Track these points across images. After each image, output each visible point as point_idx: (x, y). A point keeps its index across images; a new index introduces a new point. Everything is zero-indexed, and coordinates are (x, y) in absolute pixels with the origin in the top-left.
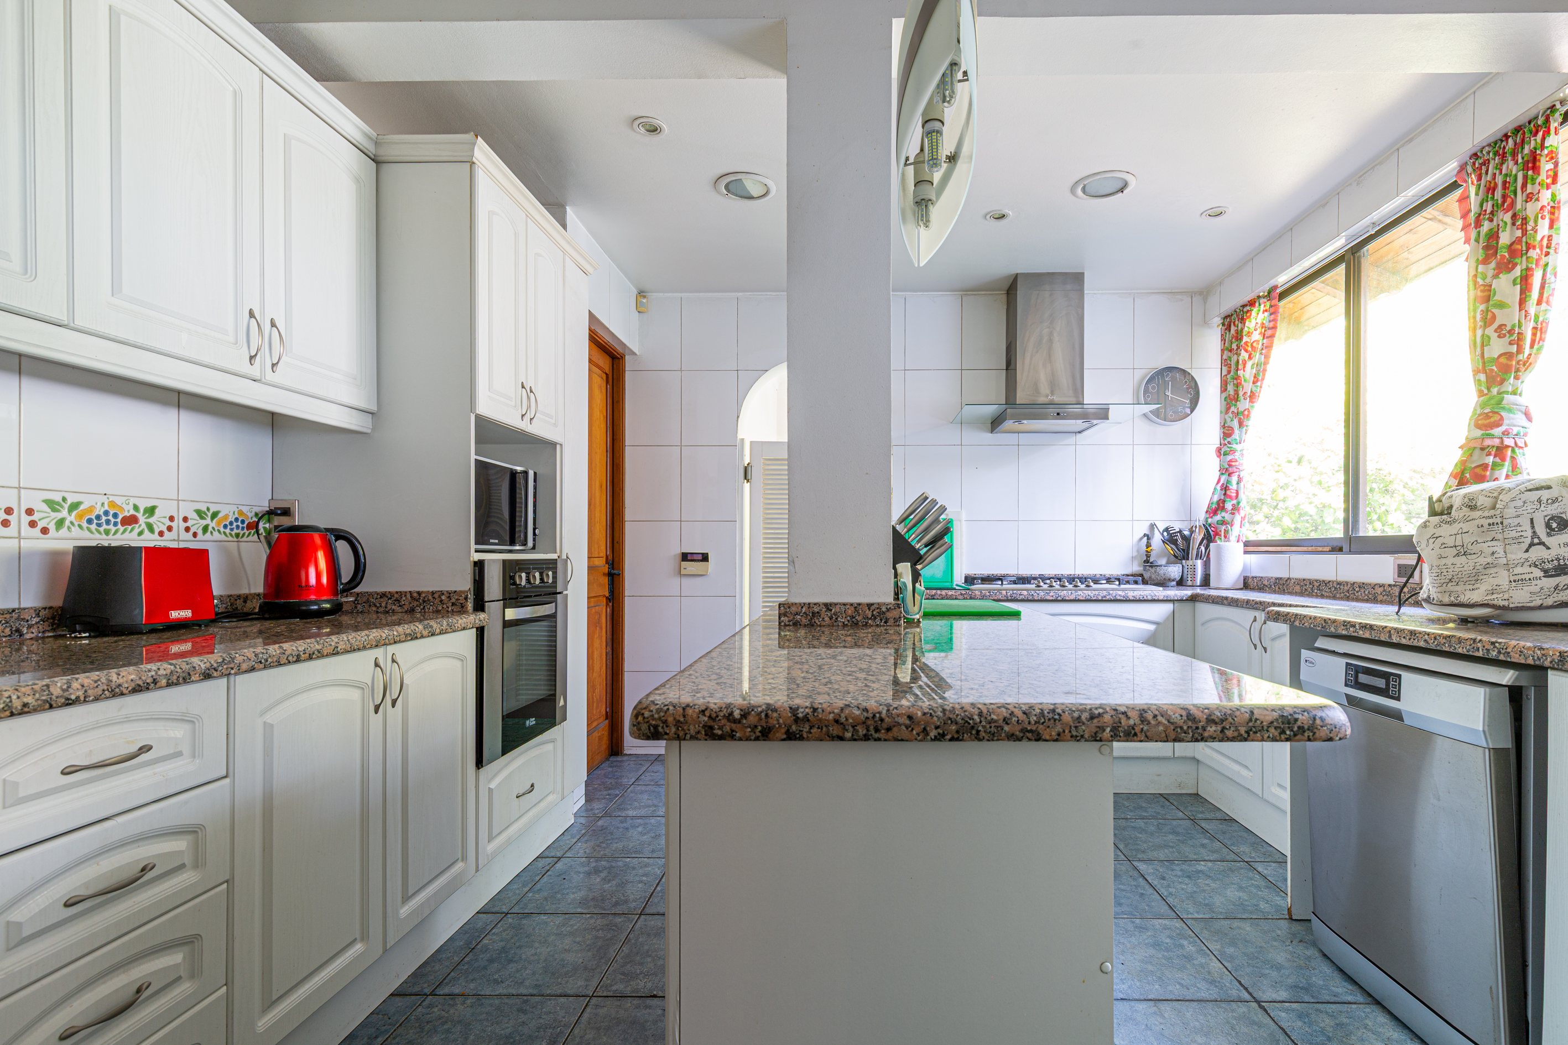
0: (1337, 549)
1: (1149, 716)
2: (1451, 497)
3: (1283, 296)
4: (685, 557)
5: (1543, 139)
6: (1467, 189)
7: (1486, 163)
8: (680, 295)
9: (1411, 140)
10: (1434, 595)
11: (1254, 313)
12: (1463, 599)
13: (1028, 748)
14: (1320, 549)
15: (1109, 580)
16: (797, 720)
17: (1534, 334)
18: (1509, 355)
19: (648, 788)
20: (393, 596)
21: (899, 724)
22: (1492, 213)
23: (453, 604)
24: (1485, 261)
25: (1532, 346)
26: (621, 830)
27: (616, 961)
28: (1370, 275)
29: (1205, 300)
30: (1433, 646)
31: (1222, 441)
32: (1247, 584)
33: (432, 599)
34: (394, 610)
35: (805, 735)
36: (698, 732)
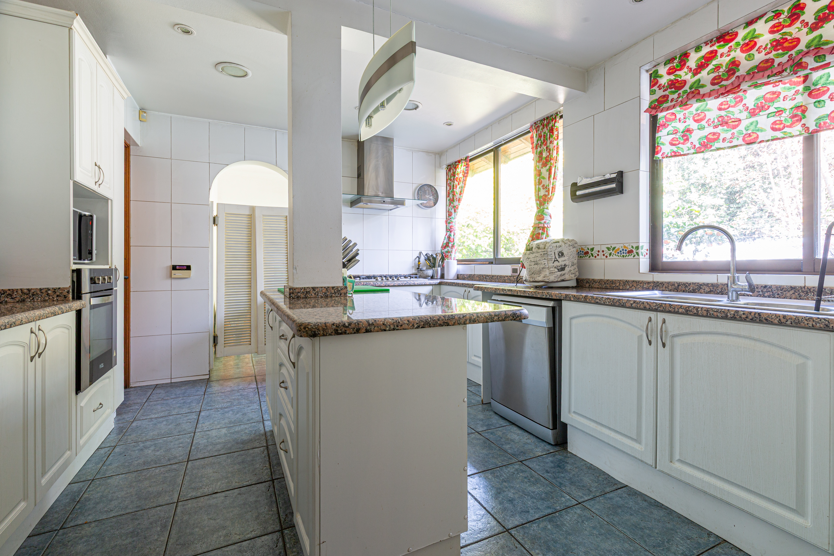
0: (491, 262)
1: (479, 315)
2: (532, 244)
3: (471, 160)
4: (174, 268)
5: (555, 123)
6: (533, 134)
7: (538, 127)
8: (170, 115)
9: (516, 112)
10: (528, 278)
11: (460, 166)
12: (536, 280)
13: (445, 328)
14: (485, 263)
15: (405, 277)
16: (369, 325)
17: (552, 189)
18: (546, 196)
19: (158, 402)
20: (6, 292)
21: (405, 323)
22: (541, 145)
23: (58, 296)
24: (539, 162)
25: (552, 193)
26: (151, 425)
27: (184, 484)
28: (502, 158)
29: (440, 157)
30: (530, 295)
31: (448, 218)
32: (458, 277)
33: (40, 293)
34: (6, 301)
35: (372, 330)
36: (332, 332)
